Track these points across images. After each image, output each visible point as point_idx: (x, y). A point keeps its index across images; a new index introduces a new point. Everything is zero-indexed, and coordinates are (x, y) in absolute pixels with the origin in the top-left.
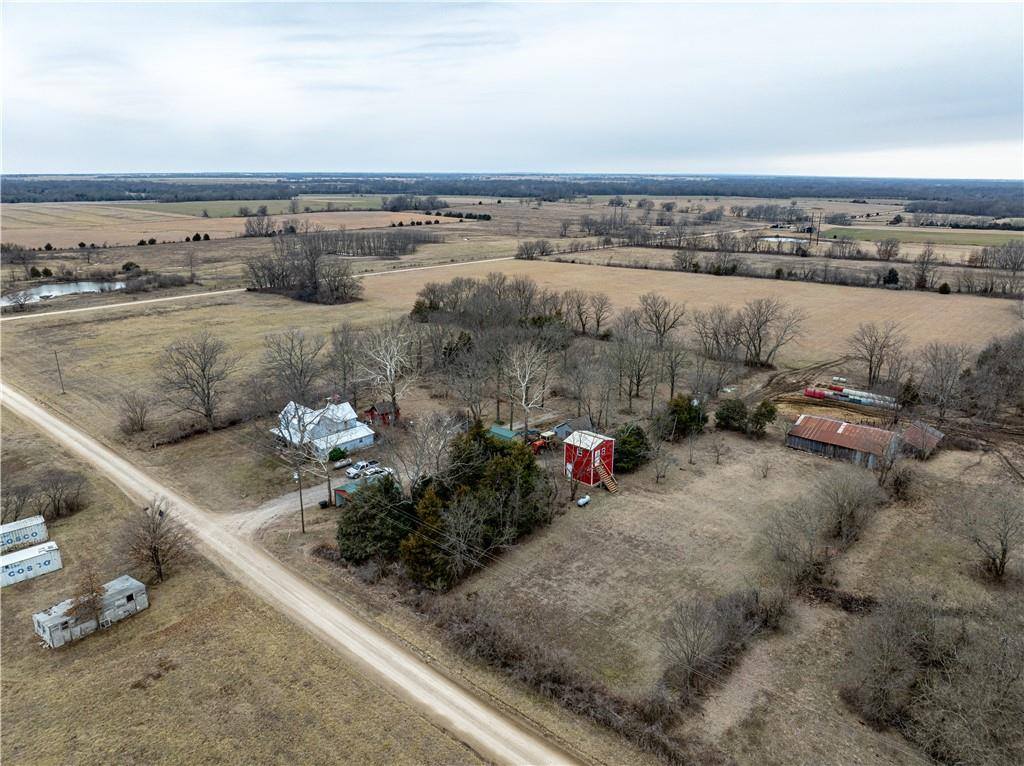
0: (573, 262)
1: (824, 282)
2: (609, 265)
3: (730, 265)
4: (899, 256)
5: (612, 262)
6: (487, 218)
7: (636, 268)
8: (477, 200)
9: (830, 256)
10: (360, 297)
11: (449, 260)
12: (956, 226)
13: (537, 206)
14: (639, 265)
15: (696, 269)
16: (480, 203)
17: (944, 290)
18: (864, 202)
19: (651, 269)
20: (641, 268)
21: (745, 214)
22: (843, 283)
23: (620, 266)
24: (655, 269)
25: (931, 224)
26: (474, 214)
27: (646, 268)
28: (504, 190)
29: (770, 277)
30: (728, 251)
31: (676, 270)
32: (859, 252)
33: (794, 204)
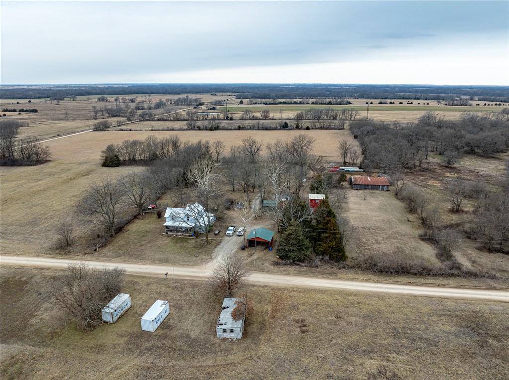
0: (130, 130)
1: (259, 129)
2: (152, 130)
3: (216, 126)
4: (271, 117)
5: (153, 129)
6: (35, 111)
7: (168, 130)
8: (15, 101)
9: (242, 119)
10: (48, 159)
11: (56, 135)
12: (266, 104)
13: (57, 103)
14: (169, 129)
15: (199, 129)
16: (18, 103)
17: (308, 128)
18: (216, 95)
19: (176, 130)
20: (170, 130)
21: (173, 103)
22: (267, 129)
23: (158, 130)
24: (178, 130)
25: (256, 103)
26: (25, 109)
27: (173, 130)
28: (22, 95)
29: (235, 130)
30: (196, 120)
31: (188, 130)
32: (253, 116)
33: (187, 97)
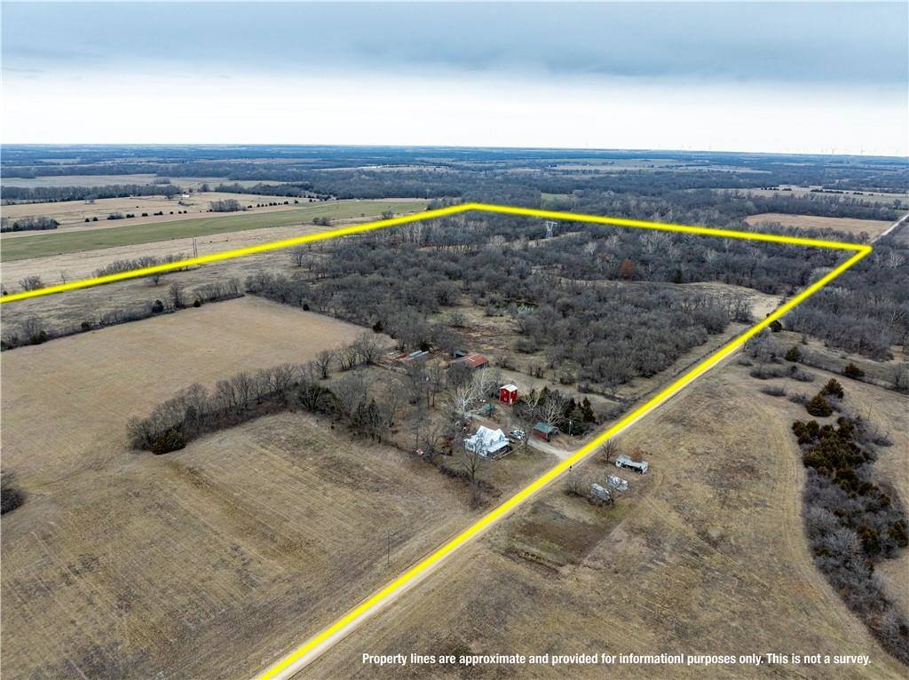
17: (197, 305)
